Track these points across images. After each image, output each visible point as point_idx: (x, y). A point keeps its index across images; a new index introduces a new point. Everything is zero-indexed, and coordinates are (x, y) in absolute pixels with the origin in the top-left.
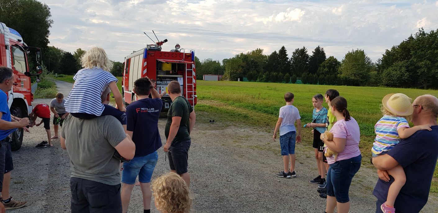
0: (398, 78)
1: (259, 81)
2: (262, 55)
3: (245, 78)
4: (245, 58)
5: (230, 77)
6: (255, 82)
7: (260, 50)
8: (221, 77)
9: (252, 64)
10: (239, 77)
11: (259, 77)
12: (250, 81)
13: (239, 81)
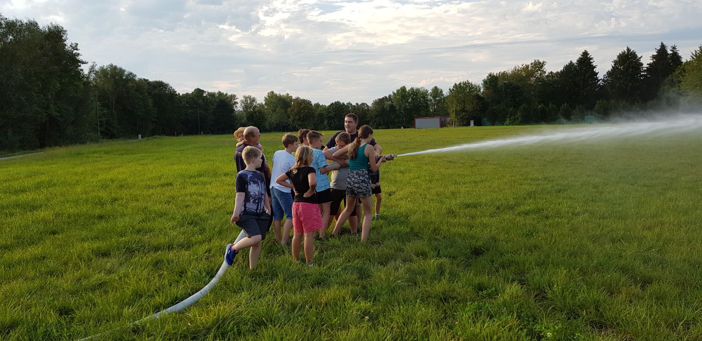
1: (510, 124)
2: (543, 71)
3: (485, 119)
4: (492, 81)
5: (456, 120)
6: (503, 125)
7: (540, 63)
8: (445, 120)
9: (505, 90)
10: (473, 118)
11: (509, 116)
12: (493, 124)
13: (473, 125)
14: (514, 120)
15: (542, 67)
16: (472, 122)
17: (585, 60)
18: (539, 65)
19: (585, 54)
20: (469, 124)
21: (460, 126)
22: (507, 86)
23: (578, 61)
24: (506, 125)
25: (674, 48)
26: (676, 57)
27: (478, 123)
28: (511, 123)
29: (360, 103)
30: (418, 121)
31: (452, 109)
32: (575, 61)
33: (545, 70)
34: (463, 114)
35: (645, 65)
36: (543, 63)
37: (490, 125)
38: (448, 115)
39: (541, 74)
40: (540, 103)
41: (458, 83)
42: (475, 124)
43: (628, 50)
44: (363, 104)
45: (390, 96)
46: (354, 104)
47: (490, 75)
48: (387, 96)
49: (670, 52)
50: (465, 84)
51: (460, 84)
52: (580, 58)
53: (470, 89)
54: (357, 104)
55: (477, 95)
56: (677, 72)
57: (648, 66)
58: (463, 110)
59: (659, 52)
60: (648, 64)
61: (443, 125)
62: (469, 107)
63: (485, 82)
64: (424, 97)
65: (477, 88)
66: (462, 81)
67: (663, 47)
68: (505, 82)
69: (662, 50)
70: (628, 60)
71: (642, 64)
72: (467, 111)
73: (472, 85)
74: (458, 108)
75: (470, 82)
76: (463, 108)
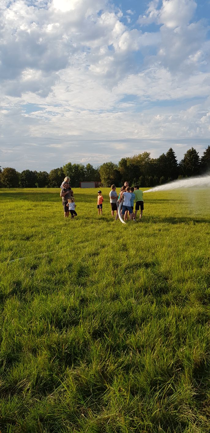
2: (149, 158)
4: (124, 162)
5: (105, 184)
8: (97, 183)
9: (131, 168)
11: (133, 182)
15: (148, 155)
17: (171, 153)
19: (171, 150)
21: (107, 187)
22: (132, 165)
30: (82, 184)
32: (165, 154)
40: (149, 176)
43: (193, 149)
44: (44, 172)
45: (61, 168)
46: (38, 172)
47: (122, 159)
51: (107, 163)
52: (168, 152)
53: (112, 166)
54: (41, 172)
55: (116, 170)
57: (201, 158)
59: (207, 150)
61: (97, 186)
63: (120, 163)
64: (82, 170)
65: (116, 166)
70: (192, 154)
72: (111, 179)
74: (106, 177)
75: (112, 163)
76: (109, 177)
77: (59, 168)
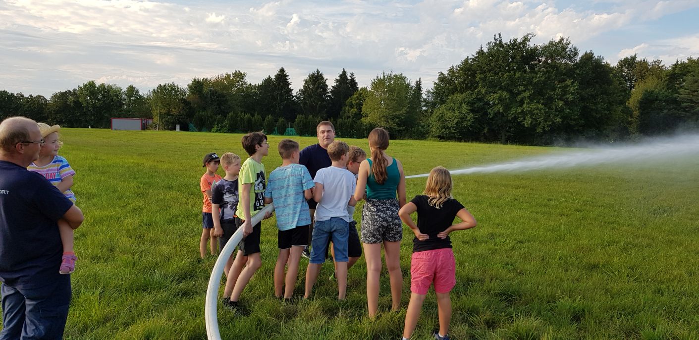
0: (456, 124)
1: (217, 131)
2: (244, 82)
3: (191, 125)
4: (197, 86)
5: (161, 123)
6: (210, 132)
7: (241, 74)
8: (146, 122)
9: (211, 97)
10: (179, 123)
11: (216, 123)
12: (200, 130)
13: (179, 129)
14: (222, 127)
15: (243, 78)
16: (178, 127)
17: (282, 76)
18: (240, 76)
19: (282, 71)
20: (174, 129)
21: (165, 129)
22: (213, 93)
23: (276, 76)
24: (213, 132)
25: (352, 75)
26: (353, 83)
27: (184, 128)
28: (219, 131)
29: (34, 95)
30: (115, 122)
31: (156, 112)
32: (273, 77)
33: (246, 81)
34: (169, 117)
35: (330, 87)
36: (244, 75)
37: (196, 131)
38: (151, 117)
39: (242, 85)
40: (245, 113)
41: (162, 85)
42: (181, 129)
43: (318, 72)
44: (39, 97)
45: (75, 90)
46: (26, 95)
47: (195, 80)
48: (72, 90)
49: (349, 78)
50: (170, 86)
51: (165, 86)
52: (278, 74)
53: (176, 92)
54: (31, 96)
55: (183, 99)
56: (355, 96)
57: (332, 88)
58: (168, 114)
59: (341, 76)
60: (332, 87)
61: (144, 127)
62: (174, 111)
63: (190, 87)
64: (117, 96)
65: (182, 92)
66: (167, 83)
67: (344, 72)
68: (211, 89)
69: (343, 76)
70: (316, 80)
71: (327, 86)
72: (173, 115)
73: (178, 88)
74: (163, 111)
75: (176, 85)
76: (169, 111)
77: (70, 91)
